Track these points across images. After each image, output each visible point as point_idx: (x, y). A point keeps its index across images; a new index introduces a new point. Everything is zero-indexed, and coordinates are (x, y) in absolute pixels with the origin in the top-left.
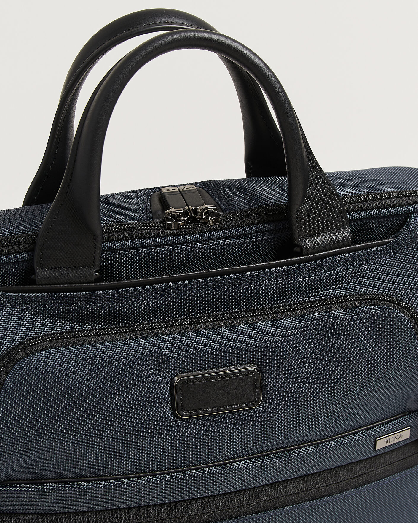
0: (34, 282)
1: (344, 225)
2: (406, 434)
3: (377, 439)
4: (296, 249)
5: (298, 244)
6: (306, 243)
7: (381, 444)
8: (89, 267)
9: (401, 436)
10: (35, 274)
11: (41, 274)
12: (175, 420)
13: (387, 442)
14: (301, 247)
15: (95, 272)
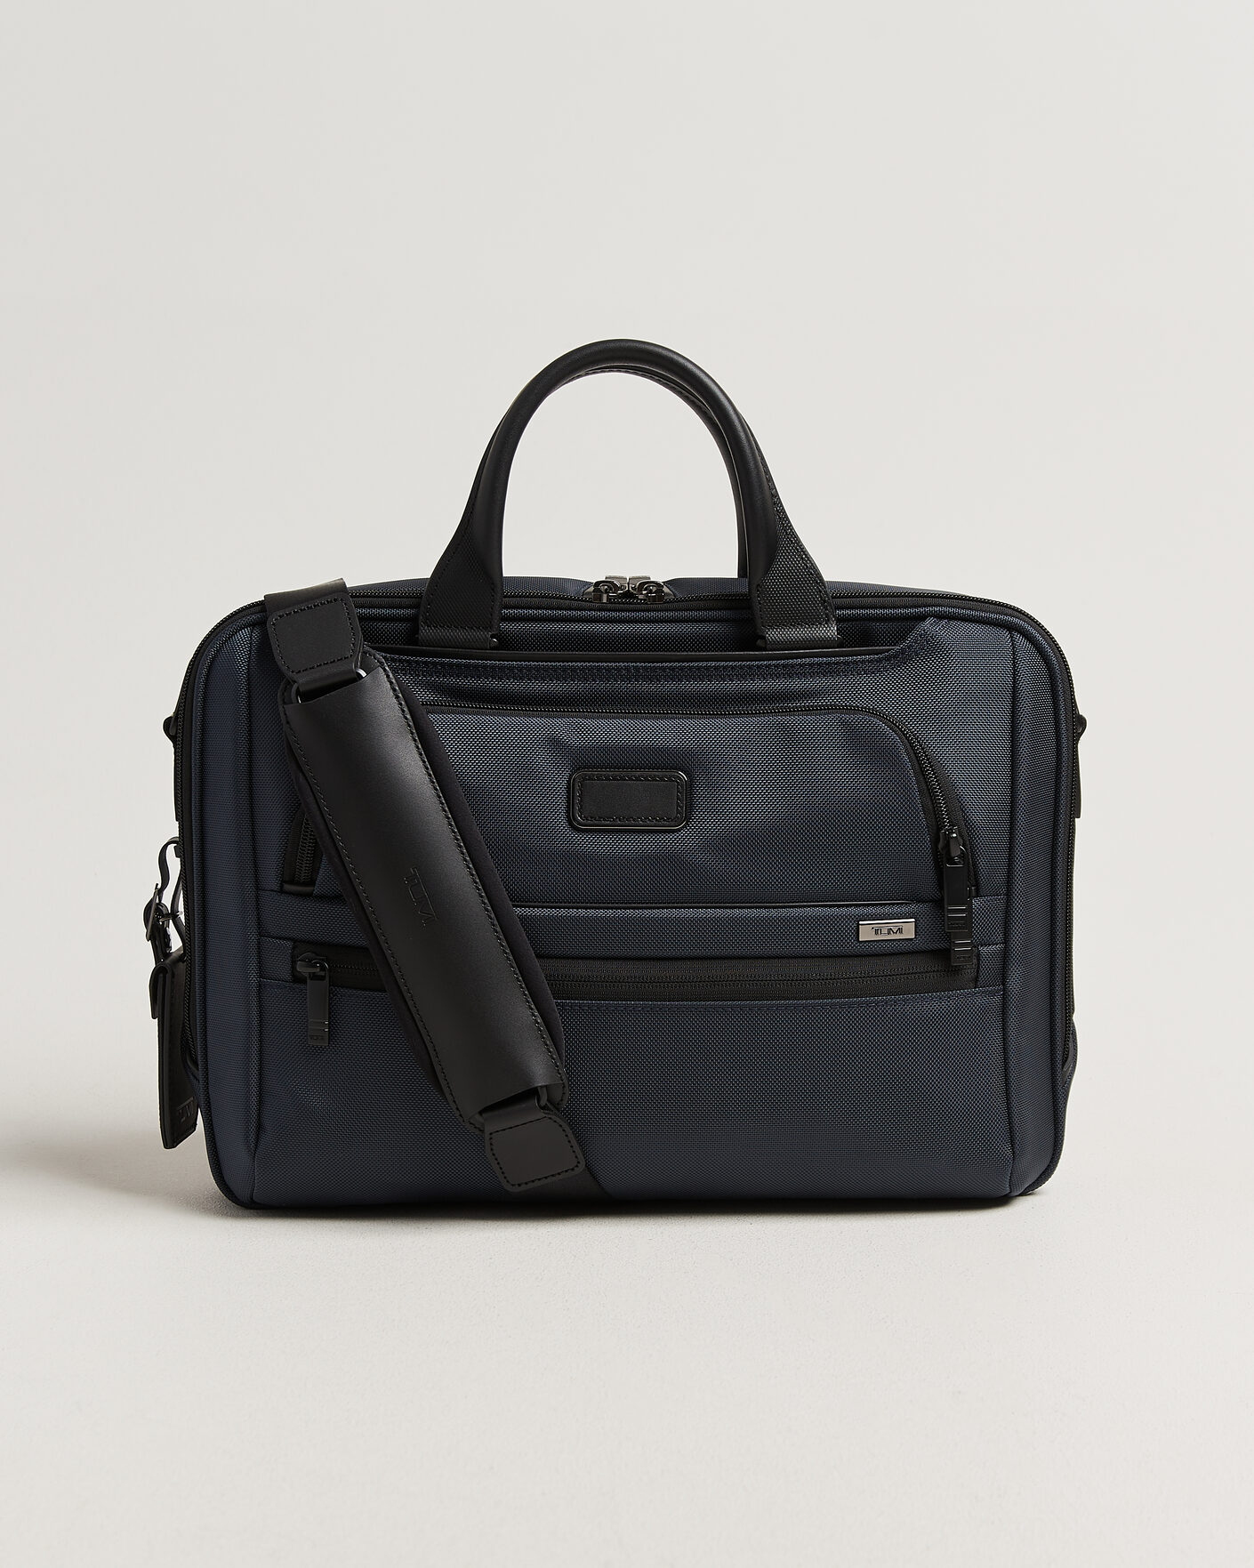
0: (416, 642)
1: (828, 620)
2: (908, 929)
3: (861, 922)
4: (759, 642)
5: (760, 634)
6: (773, 634)
7: (867, 933)
8: (485, 628)
9: (900, 930)
10: (418, 634)
11: (426, 632)
12: (568, 831)
13: (876, 933)
14: (764, 638)
15: (493, 636)
